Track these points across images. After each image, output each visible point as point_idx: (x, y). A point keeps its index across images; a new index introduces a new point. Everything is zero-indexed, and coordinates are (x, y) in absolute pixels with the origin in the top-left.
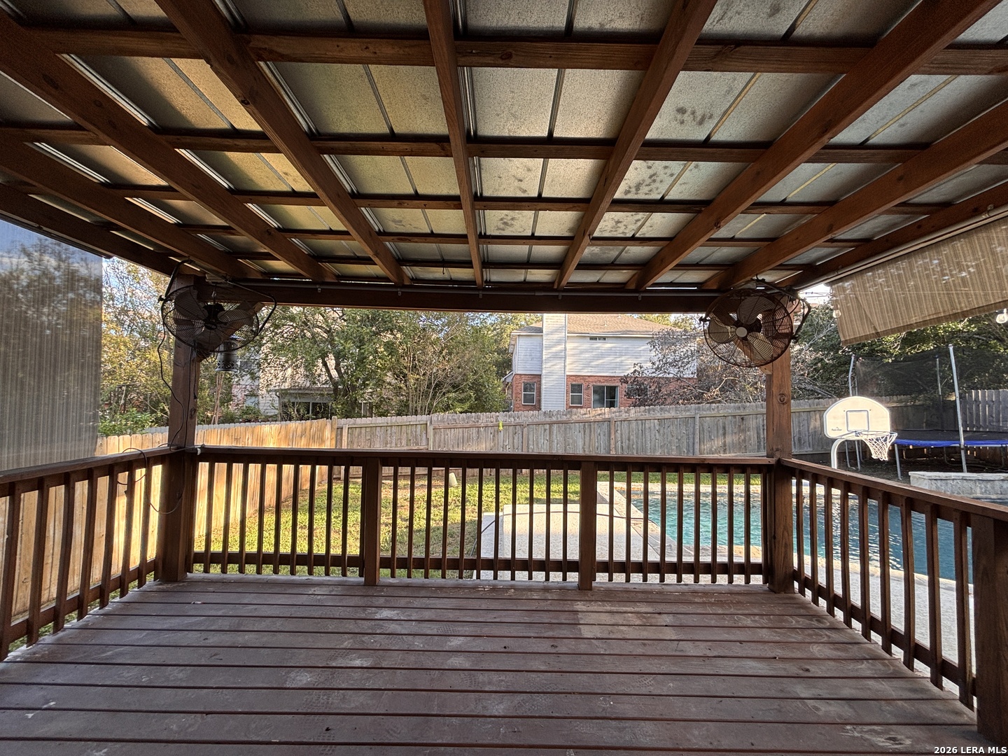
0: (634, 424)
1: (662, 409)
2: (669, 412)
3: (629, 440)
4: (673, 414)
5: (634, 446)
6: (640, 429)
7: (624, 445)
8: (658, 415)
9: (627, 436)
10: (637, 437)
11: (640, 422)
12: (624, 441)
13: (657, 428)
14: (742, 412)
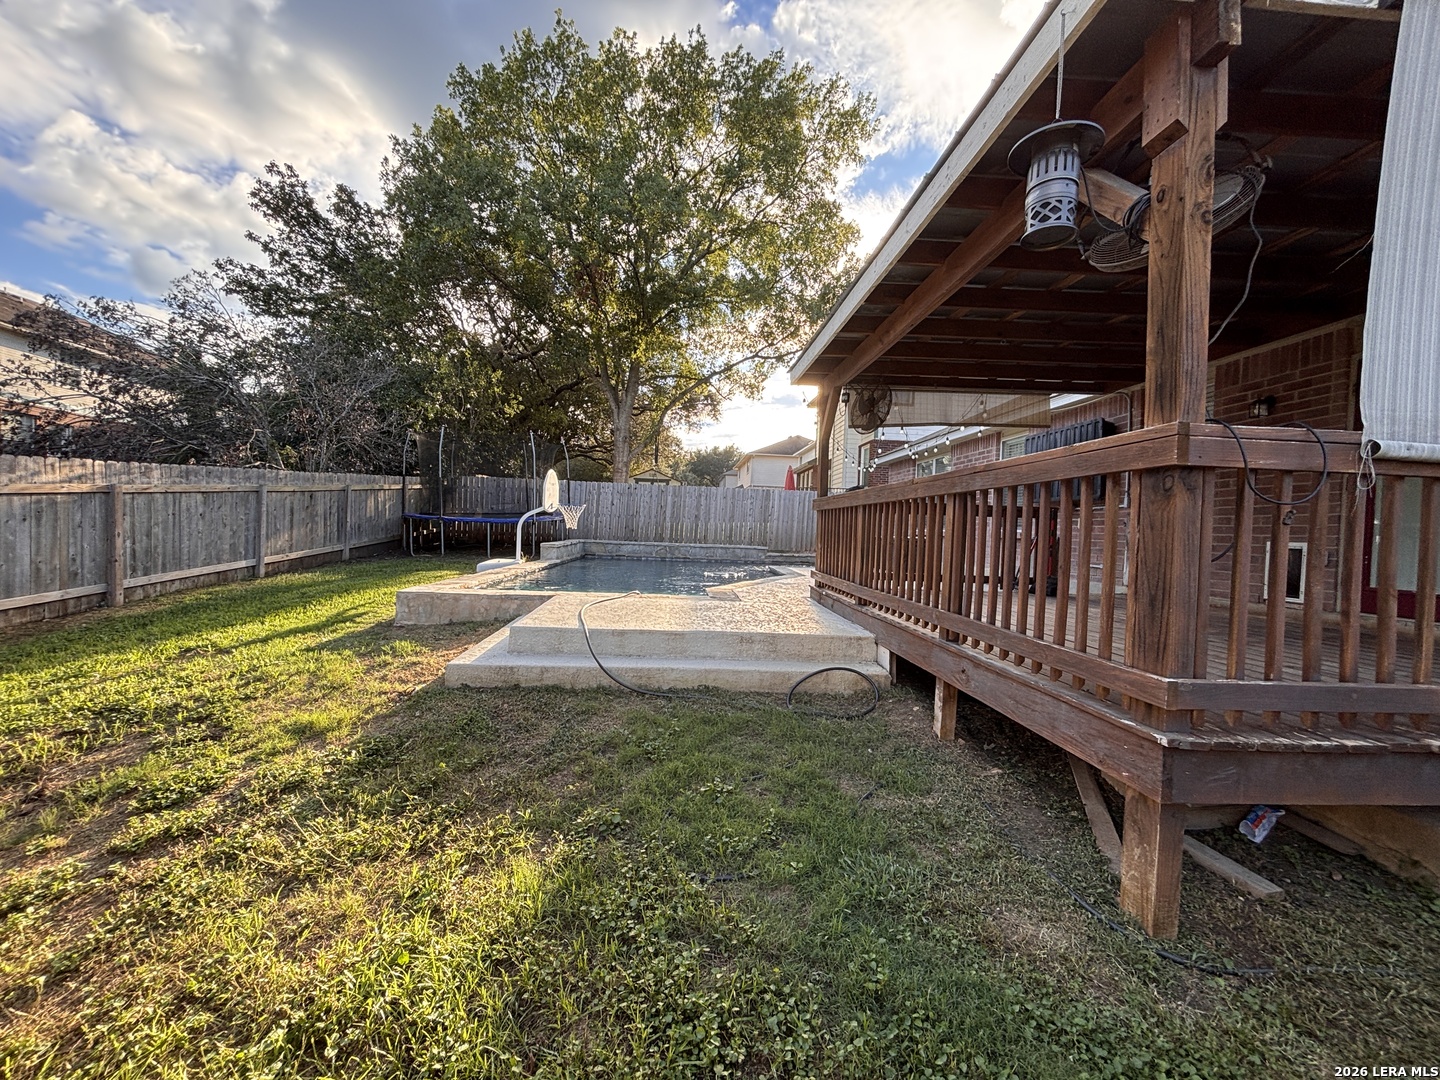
0: (160, 498)
1: (209, 473)
2: (220, 479)
3: (148, 535)
4: (225, 485)
5: (159, 550)
6: (170, 512)
7: (138, 547)
8: (204, 486)
9: (144, 530)
10: (165, 529)
11: (170, 496)
12: (138, 538)
13: (201, 510)
14: (308, 486)
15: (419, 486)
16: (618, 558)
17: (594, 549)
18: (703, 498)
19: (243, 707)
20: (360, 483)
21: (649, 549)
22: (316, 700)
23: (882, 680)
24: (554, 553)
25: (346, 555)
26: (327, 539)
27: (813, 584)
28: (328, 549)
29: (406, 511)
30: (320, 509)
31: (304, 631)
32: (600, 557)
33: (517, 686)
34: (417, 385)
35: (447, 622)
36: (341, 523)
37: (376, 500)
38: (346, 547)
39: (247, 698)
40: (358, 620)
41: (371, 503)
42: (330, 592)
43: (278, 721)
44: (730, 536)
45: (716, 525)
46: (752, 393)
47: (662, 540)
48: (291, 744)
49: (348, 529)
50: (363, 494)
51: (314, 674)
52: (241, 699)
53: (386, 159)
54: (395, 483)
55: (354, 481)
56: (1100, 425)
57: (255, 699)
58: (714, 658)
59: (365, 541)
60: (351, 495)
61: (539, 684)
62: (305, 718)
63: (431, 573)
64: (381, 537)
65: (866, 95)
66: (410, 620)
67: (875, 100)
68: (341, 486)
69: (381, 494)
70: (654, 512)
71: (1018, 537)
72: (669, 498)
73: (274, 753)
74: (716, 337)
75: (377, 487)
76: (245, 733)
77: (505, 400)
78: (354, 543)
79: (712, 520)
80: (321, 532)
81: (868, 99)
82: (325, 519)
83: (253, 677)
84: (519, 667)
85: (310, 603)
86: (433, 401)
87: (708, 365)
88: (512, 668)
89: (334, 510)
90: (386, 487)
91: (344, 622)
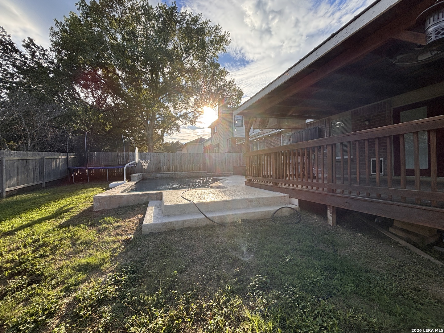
14: (25, 157)
15: (73, 157)
16: (156, 179)
17: (147, 176)
18: (183, 157)
19: (43, 260)
20: (48, 156)
21: (167, 175)
22: (82, 251)
23: (297, 209)
24: (136, 178)
25: (44, 185)
26: (34, 179)
27: (246, 181)
28: (35, 183)
29: (69, 166)
30: (31, 167)
31: (48, 218)
32: (149, 179)
33: (174, 230)
34: (69, 118)
35: (117, 207)
36: (41, 172)
37: (56, 162)
38: (44, 182)
39: (42, 256)
40: (72, 211)
41: (54, 163)
42: (48, 201)
43: (68, 266)
44: (193, 169)
45: (188, 166)
46: (192, 123)
47: (169, 171)
48: (84, 276)
49: (45, 174)
50: (50, 160)
51: (71, 238)
52: (39, 257)
53: (52, 28)
54: (63, 155)
55: (46, 155)
56: (317, 129)
57: (48, 256)
58: (240, 208)
59: (52, 179)
60: (45, 160)
61: (182, 227)
62: (83, 261)
63: (90, 189)
64: (59, 177)
65: (227, 32)
66: (100, 208)
67: (230, 34)
68: (40, 157)
69: (58, 160)
70: (166, 162)
71: (290, 163)
72: (171, 157)
73: (77, 284)
74: (178, 105)
75: (56, 157)
76: (53, 277)
77: (105, 125)
78: (47, 180)
79: (186, 164)
80: (32, 176)
81: (227, 33)
82: (34, 171)
83: (38, 245)
84: (174, 222)
85: (41, 206)
86: (77, 124)
87: (179, 114)
88: (171, 223)
89: (37, 167)
90: (60, 157)
91: (66, 212)
